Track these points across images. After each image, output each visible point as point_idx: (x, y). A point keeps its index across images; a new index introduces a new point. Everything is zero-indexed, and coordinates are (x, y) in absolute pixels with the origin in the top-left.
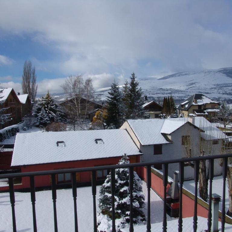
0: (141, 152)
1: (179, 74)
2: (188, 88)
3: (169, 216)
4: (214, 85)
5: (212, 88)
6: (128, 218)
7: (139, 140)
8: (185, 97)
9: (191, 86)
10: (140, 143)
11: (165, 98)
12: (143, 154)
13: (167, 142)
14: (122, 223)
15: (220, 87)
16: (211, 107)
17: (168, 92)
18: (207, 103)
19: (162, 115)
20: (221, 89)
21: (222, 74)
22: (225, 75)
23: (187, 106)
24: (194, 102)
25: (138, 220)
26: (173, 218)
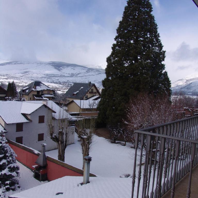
0: (6, 130)
1: (15, 62)
2: (22, 76)
3: (39, 180)
4: (45, 75)
5: (42, 77)
6: (8, 187)
7: (3, 119)
8: (19, 83)
9: (25, 74)
10: (5, 122)
11: (9, 83)
12: (8, 132)
13: (28, 121)
14: (3, 192)
15: (49, 77)
16: (47, 93)
17: (4, 77)
18: (44, 90)
19: (8, 98)
20: (50, 79)
21: (51, 66)
22: (53, 67)
23: (27, 91)
24: (33, 88)
25: (16, 187)
26: (42, 182)
